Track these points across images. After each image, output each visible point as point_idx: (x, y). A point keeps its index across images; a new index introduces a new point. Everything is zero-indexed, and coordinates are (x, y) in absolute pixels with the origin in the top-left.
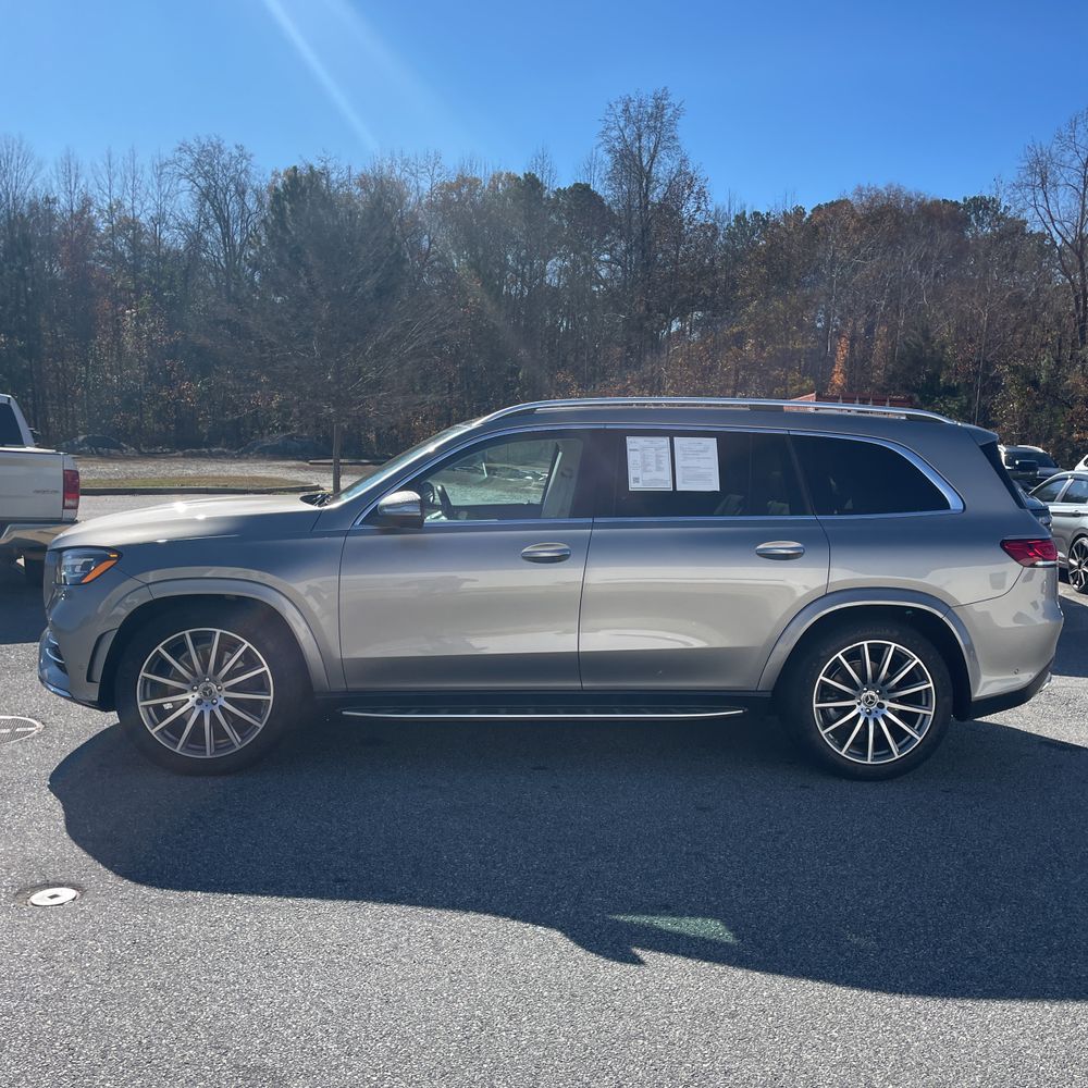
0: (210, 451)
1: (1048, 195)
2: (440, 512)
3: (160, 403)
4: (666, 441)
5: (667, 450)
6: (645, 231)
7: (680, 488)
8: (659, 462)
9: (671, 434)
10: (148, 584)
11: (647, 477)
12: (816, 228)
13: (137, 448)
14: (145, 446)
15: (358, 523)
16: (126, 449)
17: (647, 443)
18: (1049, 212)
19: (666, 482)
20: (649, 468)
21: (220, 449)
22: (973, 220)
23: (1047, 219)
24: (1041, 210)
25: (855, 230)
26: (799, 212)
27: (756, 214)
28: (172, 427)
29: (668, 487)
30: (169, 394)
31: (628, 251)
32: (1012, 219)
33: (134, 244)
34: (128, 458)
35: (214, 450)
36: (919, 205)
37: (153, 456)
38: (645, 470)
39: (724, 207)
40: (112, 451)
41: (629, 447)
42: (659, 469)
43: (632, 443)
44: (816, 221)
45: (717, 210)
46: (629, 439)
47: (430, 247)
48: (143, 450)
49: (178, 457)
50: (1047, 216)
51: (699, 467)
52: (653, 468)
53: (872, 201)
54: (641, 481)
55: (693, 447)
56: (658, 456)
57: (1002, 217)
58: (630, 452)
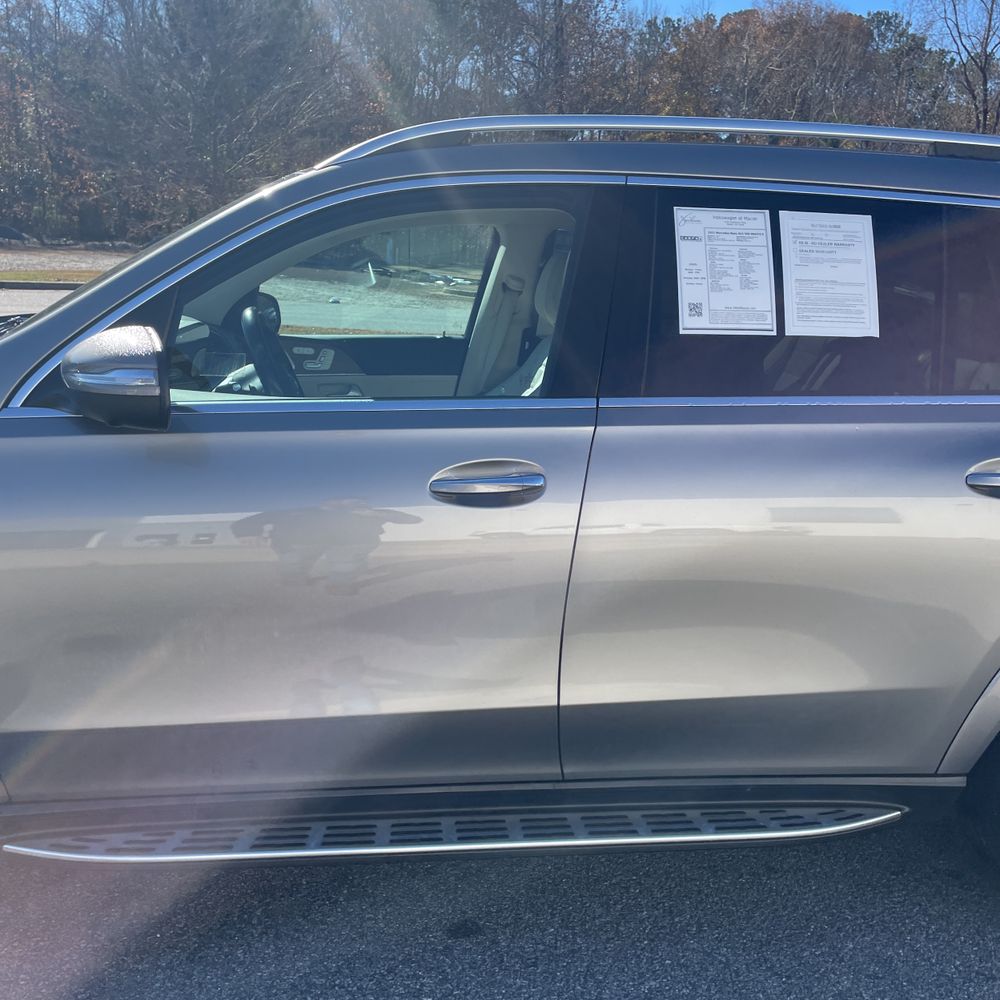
0: (113, 245)
1: (957, 7)
2: (250, 368)
3: (62, 194)
4: (760, 219)
5: (766, 240)
6: (560, 30)
7: (791, 330)
8: (746, 268)
9: (774, 204)
11: (719, 302)
12: (727, 36)
13: (39, 238)
14: (48, 237)
15: (18, 403)
16: (28, 240)
17: (721, 223)
18: (957, 25)
19: (762, 316)
20: (724, 281)
21: (124, 243)
22: (875, 35)
23: (955, 34)
24: (950, 23)
25: (765, 39)
26: (710, 19)
27: (668, 20)
28: (76, 218)
29: (767, 326)
30: (71, 184)
31: (541, 53)
32: (913, 36)
33: (34, 25)
34: (28, 249)
35: (117, 243)
36: (829, 16)
37: (54, 247)
38: (715, 287)
39: (637, 11)
40: (13, 241)
41: (681, 230)
42: (747, 284)
43: (688, 221)
44: (727, 27)
45: (631, 13)
46: (681, 214)
47: (340, 40)
48: (46, 241)
49: (79, 249)
50: (956, 29)
51: (834, 282)
52: (734, 282)
53: (783, 9)
54: (705, 312)
55: (817, 234)
56: (744, 254)
57: (904, 33)
58: (681, 244)
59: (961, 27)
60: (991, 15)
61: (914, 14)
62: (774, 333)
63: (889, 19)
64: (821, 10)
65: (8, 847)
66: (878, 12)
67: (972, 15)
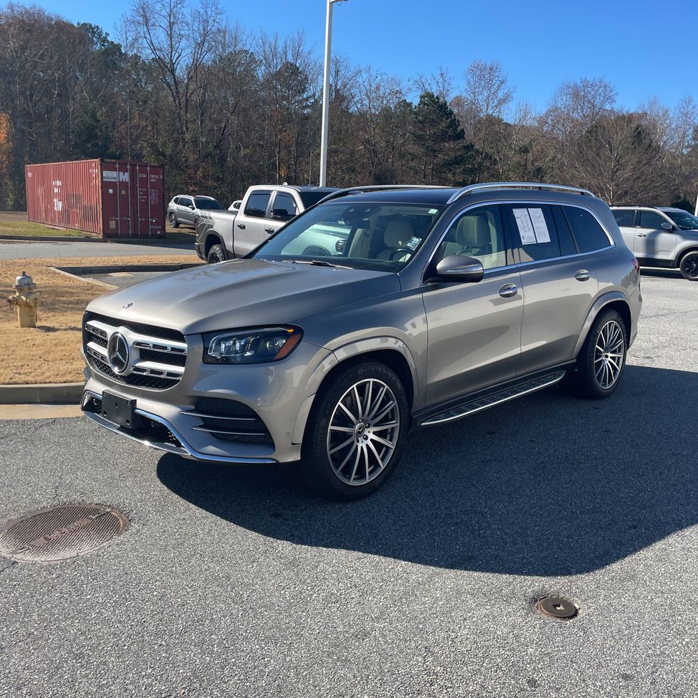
4: (526, 211)
5: (528, 217)
7: (538, 241)
9: (527, 206)
10: (333, 351)
17: (520, 213)
19: (533, 238)
29: (534, 241)
41: (516, 216)
42: (529, 230)
43: (516, 213)
46: (514, 210)
54: (525, 237)
55: (535, 214)
57: (105, 40)
58: (517, 220)
59: (155, 44)
60: (171, 38)
62: (536, 243)
63: (93, 29)
64: (52, 19)
65: (423, 424)
66: (84, 24)
67: (160, 37)
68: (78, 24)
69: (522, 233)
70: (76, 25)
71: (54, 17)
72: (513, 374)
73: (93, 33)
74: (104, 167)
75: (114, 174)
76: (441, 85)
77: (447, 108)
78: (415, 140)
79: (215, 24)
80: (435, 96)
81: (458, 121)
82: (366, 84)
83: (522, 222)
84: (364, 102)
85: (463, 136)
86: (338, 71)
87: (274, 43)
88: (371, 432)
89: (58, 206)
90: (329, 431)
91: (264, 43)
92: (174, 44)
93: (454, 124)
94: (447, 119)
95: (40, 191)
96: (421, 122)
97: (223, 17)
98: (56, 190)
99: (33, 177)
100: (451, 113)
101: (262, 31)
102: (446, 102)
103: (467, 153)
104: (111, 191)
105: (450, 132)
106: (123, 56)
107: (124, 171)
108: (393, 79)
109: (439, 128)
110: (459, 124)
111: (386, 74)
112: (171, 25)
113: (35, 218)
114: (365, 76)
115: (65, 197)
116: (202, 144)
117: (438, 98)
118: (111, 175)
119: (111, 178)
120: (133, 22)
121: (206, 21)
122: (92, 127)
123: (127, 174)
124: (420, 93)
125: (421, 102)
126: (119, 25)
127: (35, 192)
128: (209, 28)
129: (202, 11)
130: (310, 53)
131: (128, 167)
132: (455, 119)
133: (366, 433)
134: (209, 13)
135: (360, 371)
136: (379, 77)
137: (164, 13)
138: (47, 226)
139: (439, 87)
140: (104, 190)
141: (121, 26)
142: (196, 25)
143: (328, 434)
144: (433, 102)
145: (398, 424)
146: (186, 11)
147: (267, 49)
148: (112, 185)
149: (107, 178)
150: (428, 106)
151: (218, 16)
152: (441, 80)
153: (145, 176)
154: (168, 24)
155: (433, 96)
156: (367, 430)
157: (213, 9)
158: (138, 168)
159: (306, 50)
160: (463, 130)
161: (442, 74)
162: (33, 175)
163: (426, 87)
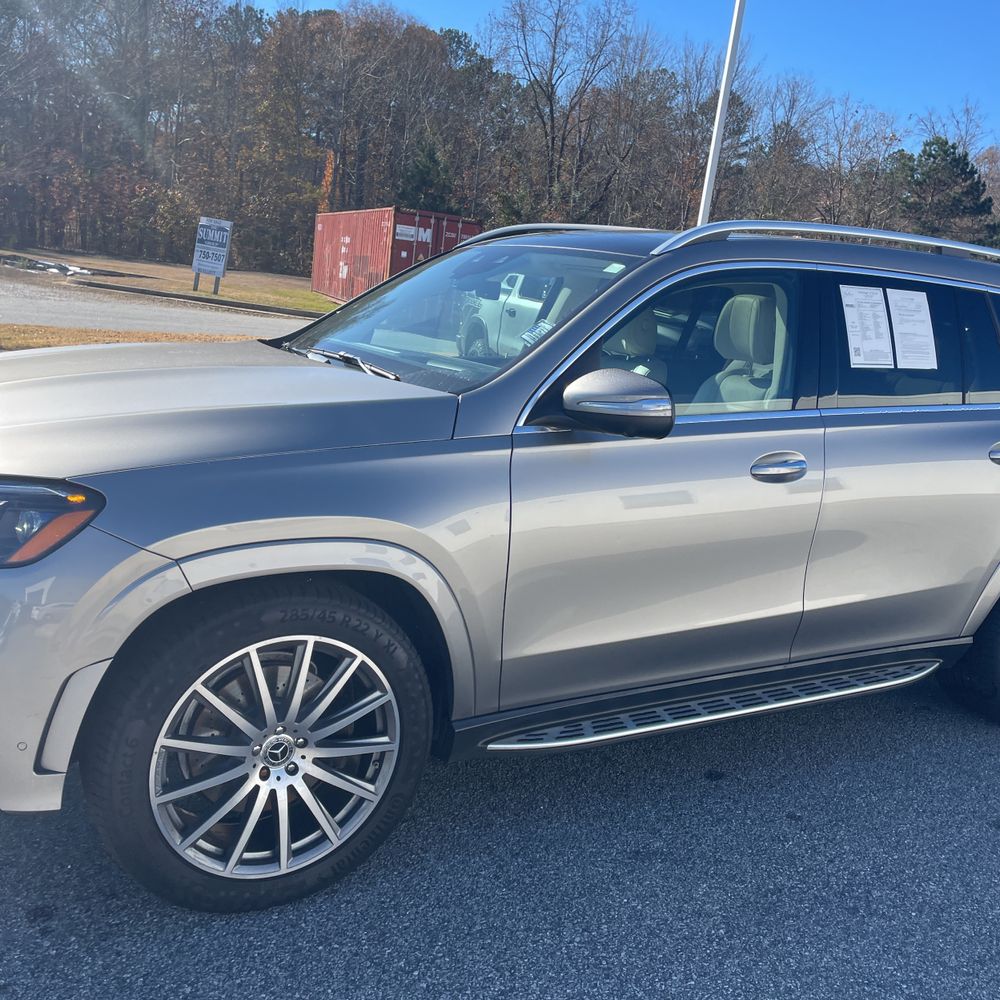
4: (879, 294)
7: (901, 365)
8: (877, 325)
9: (884, 283)
10: (178, 562)
11: (867, 346)
15: (521, 423)
17: (861, 297)
18: (527, 54)
19: (887, 356)
20: (868, 333)
23: (526, 62)
29: (889, 362)
32: (481, 56)
38: (865, 338)
41: (846, 300)
42: (878, 335)
43: (847, 294)
46: (844, 289)
51: (915, 335)
52: (871, 334)
53: (366, 15)
54: (862, 353)
55: (906, 304)
56: (875, 316)
57: (473, 53)
58: (846, 309)
59: (530, 57)
60: (555, 48)
61: (494, 41)
62: (893, 367)
63: (459, 37)
64: (403, 22)
65: (491, 746)
66: (449, 30)
67: (540, 47)
68: (441, 30)
69: (853, 342)
70: (438, 32)
71: (406, 19)
72: (784, 656)
73: (459, 42)
74: (400, 218)
75: (411, 230)
76: (962, 126)
77: (967, 164)
78: (904, 211)
79: (621, 28)
80: (950, 144)
81: (984, 185)
82: (838, 122)
83: (861, 316)
84: (832, 150)
85: (990, 208)
86: (795, 101)
87: (702, 56)
88: (309, 758)
89: (344, 272)
90: (157, 749)
91: (687, 57)
92: (557, 56)
93: (977, 188)
94: (965, 180)
95: (327, 251)
96: (918, 183)
97: (630, 18)
98: (343, 250)
99: (323, 231)
100: (973, 172)
101: (686, 39)
102: (967, 155)
103: (991, 237)
104: (404, 254)
105: (967, 202)
106: (493, 77)
107: (425, 225)
108: (883, 115)
109: (948, 194)
110: (984, 190)
111: (872, 107)
112: (558, 29)
113: (318, 288)
114: (838, 108)
115: (351, 261)
116: (574, 202)
117: (954, 147)
118: (407, 232)
119: (406, 235)
120: (505, 25)
121: (607, 24)
122: (427, 170)
123: (429, 232)
124: (926, 138)
125: (924, 151)
126: (482, 27)
127: (322, 250)
128: (610, 34)
129: (603, 9)
130: (754, 72)
131: (433, 221)
132: (979, 182)
133: (296, 758)
134: (613, 12)
135: (268, 617)
136: (861, 112)
137: (549, 12)
138: (329, 298)
139: (958, 129)
140: (395, 251)
141: (485, 30)
142: (593, 30)
143: (155, 757)
144: (945, 152)
145: (396, 746)
146: (581, 10)
147: (691, 65)
148: (407, 246)
149: (401, 235)
150: (935, 158)
151: (625, 17)
152: (964, 119)
153: (454, 235)
154: (552, 27)
155: (947, 143)
156: (299, 752)
157: (620, 6)
158: (445, 223)
159: (750, 68)
160: (990, 200)
161: (967, 110)
162: (323, 227)
163: (937, 130)
